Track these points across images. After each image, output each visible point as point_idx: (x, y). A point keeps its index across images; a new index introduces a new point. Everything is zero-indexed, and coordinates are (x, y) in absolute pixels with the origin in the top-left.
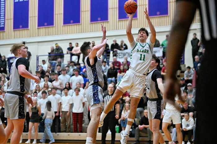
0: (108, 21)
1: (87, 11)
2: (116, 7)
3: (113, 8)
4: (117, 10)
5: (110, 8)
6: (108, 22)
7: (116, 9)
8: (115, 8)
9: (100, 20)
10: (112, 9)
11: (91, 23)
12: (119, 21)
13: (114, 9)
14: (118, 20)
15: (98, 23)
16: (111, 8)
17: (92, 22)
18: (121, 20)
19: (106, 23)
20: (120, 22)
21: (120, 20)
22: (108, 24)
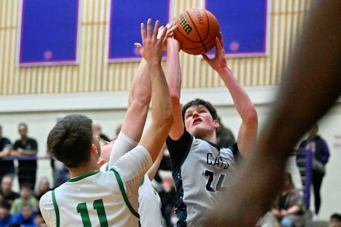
0: (77, 61)
1: (12, 28)
2: (102, 20)
3: (93, 24)
4: (104, 28)
5: (84, 21)
6: (75, 66)
7: (101, 27)
8: (99, 23)
9: (52, 60)
10: (89, 27)
11: (21, 68)
12: (110, 64)
13: (95, 27)
14: (106, 60)
15: (44, 67)
16: (87, 24)
17: (25, 65)
18: (116, 63)
19: (70, 69)
20: (112, 66)
21: (113, 60)
22: (75, 73)
